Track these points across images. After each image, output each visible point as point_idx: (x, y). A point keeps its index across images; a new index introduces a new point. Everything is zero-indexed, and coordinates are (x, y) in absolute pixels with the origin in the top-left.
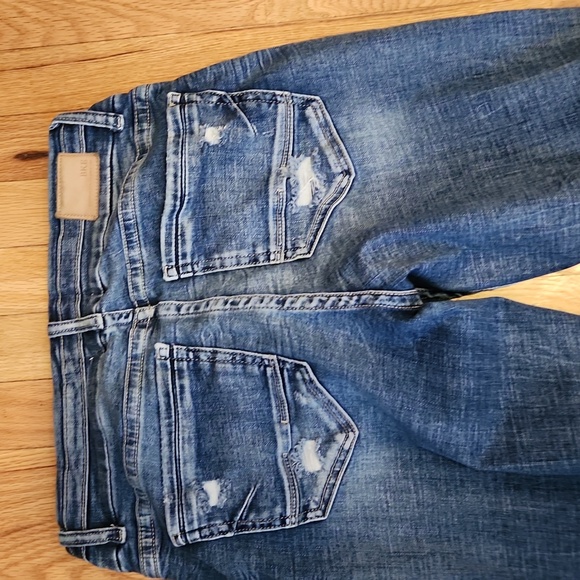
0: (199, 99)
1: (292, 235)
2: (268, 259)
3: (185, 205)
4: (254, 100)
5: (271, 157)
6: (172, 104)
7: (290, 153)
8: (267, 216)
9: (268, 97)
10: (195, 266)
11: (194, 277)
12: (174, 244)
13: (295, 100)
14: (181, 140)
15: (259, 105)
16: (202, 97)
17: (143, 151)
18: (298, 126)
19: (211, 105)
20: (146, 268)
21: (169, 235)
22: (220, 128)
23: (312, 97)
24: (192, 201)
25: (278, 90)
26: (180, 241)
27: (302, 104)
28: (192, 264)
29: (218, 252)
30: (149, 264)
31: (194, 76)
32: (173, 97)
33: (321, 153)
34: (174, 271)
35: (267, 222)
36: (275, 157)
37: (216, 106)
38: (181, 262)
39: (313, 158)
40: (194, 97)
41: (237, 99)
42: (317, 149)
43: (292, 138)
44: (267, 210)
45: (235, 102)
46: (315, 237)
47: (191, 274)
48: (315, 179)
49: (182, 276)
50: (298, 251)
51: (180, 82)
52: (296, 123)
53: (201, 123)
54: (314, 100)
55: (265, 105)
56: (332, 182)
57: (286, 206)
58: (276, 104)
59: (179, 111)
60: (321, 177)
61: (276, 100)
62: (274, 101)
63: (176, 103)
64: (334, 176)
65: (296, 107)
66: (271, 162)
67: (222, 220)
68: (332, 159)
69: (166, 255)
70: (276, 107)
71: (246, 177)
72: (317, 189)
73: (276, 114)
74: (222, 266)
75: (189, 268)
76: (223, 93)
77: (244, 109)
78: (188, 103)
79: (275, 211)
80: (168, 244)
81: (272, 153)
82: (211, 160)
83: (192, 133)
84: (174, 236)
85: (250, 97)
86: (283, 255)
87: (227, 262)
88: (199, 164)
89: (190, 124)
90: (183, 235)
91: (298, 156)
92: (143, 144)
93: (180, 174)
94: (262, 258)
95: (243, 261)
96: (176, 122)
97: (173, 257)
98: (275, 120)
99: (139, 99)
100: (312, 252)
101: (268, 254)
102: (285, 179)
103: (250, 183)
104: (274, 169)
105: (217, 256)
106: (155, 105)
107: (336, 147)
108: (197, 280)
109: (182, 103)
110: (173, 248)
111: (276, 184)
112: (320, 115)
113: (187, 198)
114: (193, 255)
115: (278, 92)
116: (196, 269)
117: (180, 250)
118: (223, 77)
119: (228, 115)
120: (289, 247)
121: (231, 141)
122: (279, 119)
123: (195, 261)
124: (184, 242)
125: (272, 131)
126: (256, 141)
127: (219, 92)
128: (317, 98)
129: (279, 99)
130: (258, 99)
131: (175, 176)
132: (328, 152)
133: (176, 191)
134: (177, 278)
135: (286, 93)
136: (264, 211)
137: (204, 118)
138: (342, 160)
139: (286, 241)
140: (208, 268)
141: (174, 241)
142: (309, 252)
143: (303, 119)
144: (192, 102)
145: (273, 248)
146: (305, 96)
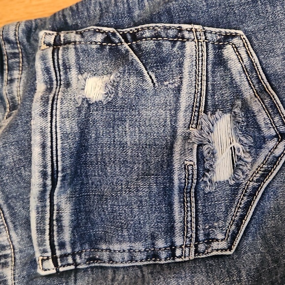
0: (78, 38)
1: (206, 221)
2: (173, 255)
3: (59, 183)
4: (152, 37)
5: (176, 115)
6: (44, 47)
7: (202, 109)
8: (170, 196)
9: (171, 33)
10: (78, 257)
11: (76, 271)
12: (47, 232)
13: (209, 35)
14: (51, 96)
15: (159, 45)
16: (83, 36)
17: (14, 107)
18: (213, 72)
19: (94, 46)
20: (17, 256)
21: (41, 219)
22: (106, 78)
23: (233, 31)
24: (68, 177)
25: (185, 23)
26: (55, 228)
27: (219, 41)
28: (73, 255)
29: (106, 242)
30: (21, 251)
31: (75, 8)
32: (46, 36)
33: (246, 108)
34: (50, 264)
35: (170, 205)
36: (181, 115)
37: (102, 47)
38: (58, 253)
39: (235, 116)
40: (73, 36)
41: (129, 37)
42: (239, 102)
43: (204, 88)
44: (171, 189)
45: (127, 41)
46: (238, 227)
47: (72, 267)
48: (237, 145)
49: (61, 269)
50: (215, 245)
51: (57, 17)
52: (210, 67)
53: (80, 71)
54: (236, 35)
55: (167, 44)
56: (261, 148)
57: (198, 183)
58: (183, 42)
59: (50, 56)
60: (245, 141)
61: (183, 37)
62: (179, 39)
63: (49, 45)
64: (264, 140)
65: (210, 46)
66: (176, 121)
67: (110, 202)
68: (262, 118)
69: (39, 245)
70: (183, 47)
71: (143, 141)
72: (240, 159)
73: (183, 56)
74: (111, 260)
75: (70, 260)
76: (112, 30)
77: (138, 51)
78: (65, 44)
79: (182, 190)
80: (41, 231)
81: (177, 109)
82: (94, 121)
83: (68, 85)
84: (47, 222)
85: (147, 34)
86: (193, 249)
87: (118, 257)
88: (76, 129)
89: (66, 73)
90: (59, 220)
91: (213, 113)
92: (13, 98)
93: (49, 144)
94: (163, 255)
95: (138, 256)
96: (47, 70)
97: (48, 247)
98: (181, 65)
99: (8, 41)
100: (234, 248)
101: (172, 248)
102: (196, 146)
103: (147, 150)
104: (180, 130)
105: (104, 247)
106: (28, 47)
107: (267, 101)
108: (79, 274)
109: (56, 45)
110: (47, 237)
111: (183, 153)
112: (244, 55)
113: (60, 175)
114: (73, 245)
115: (185, 26)
116: (78, 260)
117: (56, 239)
118: (111, 9)
119: (117, 59)
120: (201, 237)
121: (120, 95)
122: (187, 63)
123: (77, 250)
124: (61, 229)
125: (177, 79)
126: (155, 94)
127: (105, 29)
128: (240, 32)
129: (187, 35)
130: (157, 36)
131: (43, 146)
132: (256, 106)
133: (45, 167)
134: (54, 271)
135: (197, 27)
136: (167, 191)
137: (84, 64)
138: (276, 119)
139: (197, 230)
140: (94, 259)
141: (47, 227)
142: (230, 248)
143: (220, 62)
144: (69, 43)
145: (179, 241)
146: (223, 30)
